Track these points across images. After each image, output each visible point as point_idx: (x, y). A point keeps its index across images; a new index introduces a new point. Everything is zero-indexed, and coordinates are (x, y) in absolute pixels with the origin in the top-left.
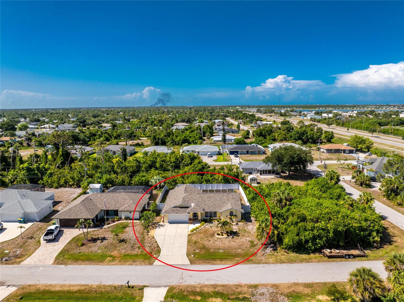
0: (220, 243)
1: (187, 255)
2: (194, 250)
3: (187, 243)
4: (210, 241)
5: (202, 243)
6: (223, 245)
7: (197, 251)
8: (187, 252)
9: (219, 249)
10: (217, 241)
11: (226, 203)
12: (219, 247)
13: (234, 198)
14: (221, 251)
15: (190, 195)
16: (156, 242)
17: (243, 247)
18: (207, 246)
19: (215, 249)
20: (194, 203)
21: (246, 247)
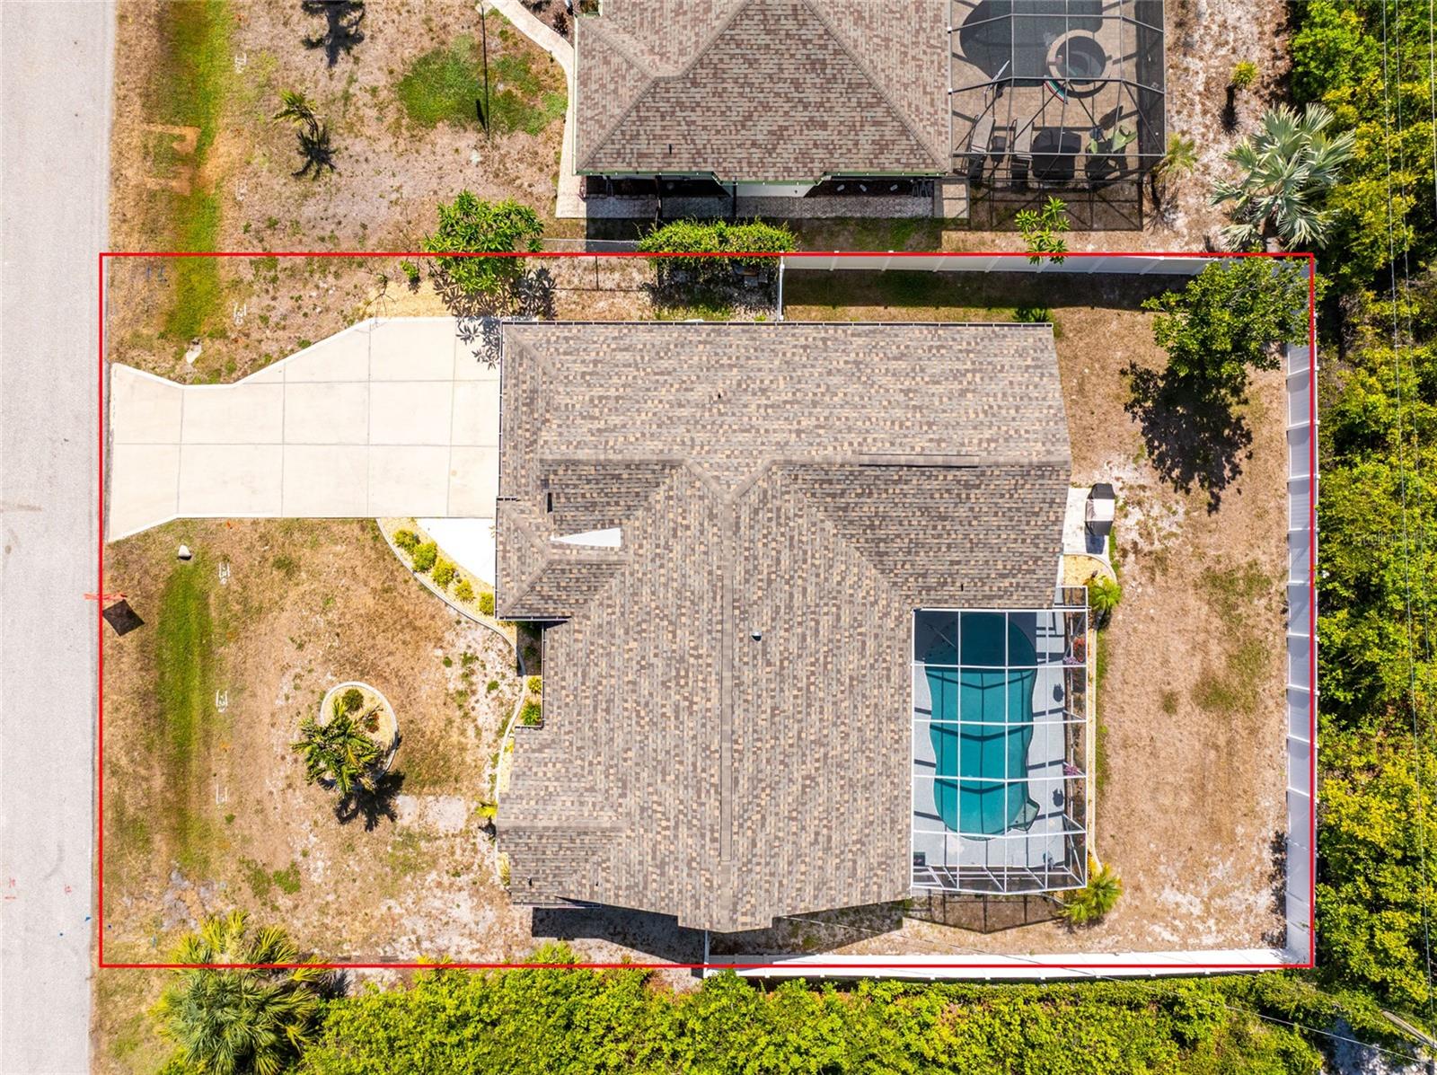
0: (280, 702)
1: (185, 522)
2: (226, 559)
3: (286, 520)
4: (301, 647)
5: (288, 604)
6: (267, 720)
7: (224, 575)
8: (203, 520)
9: (238, 691)
10: (296, 688)
11: (616, 792)
12: (254, 695)
13: (671, 872)
14: (221, 703)
15: (712, 516)
16: (305, 344)
17: (248, 824)
18: (263, 628)
19: (239, 672)
20: (625, 548)
21: (246, 840)
